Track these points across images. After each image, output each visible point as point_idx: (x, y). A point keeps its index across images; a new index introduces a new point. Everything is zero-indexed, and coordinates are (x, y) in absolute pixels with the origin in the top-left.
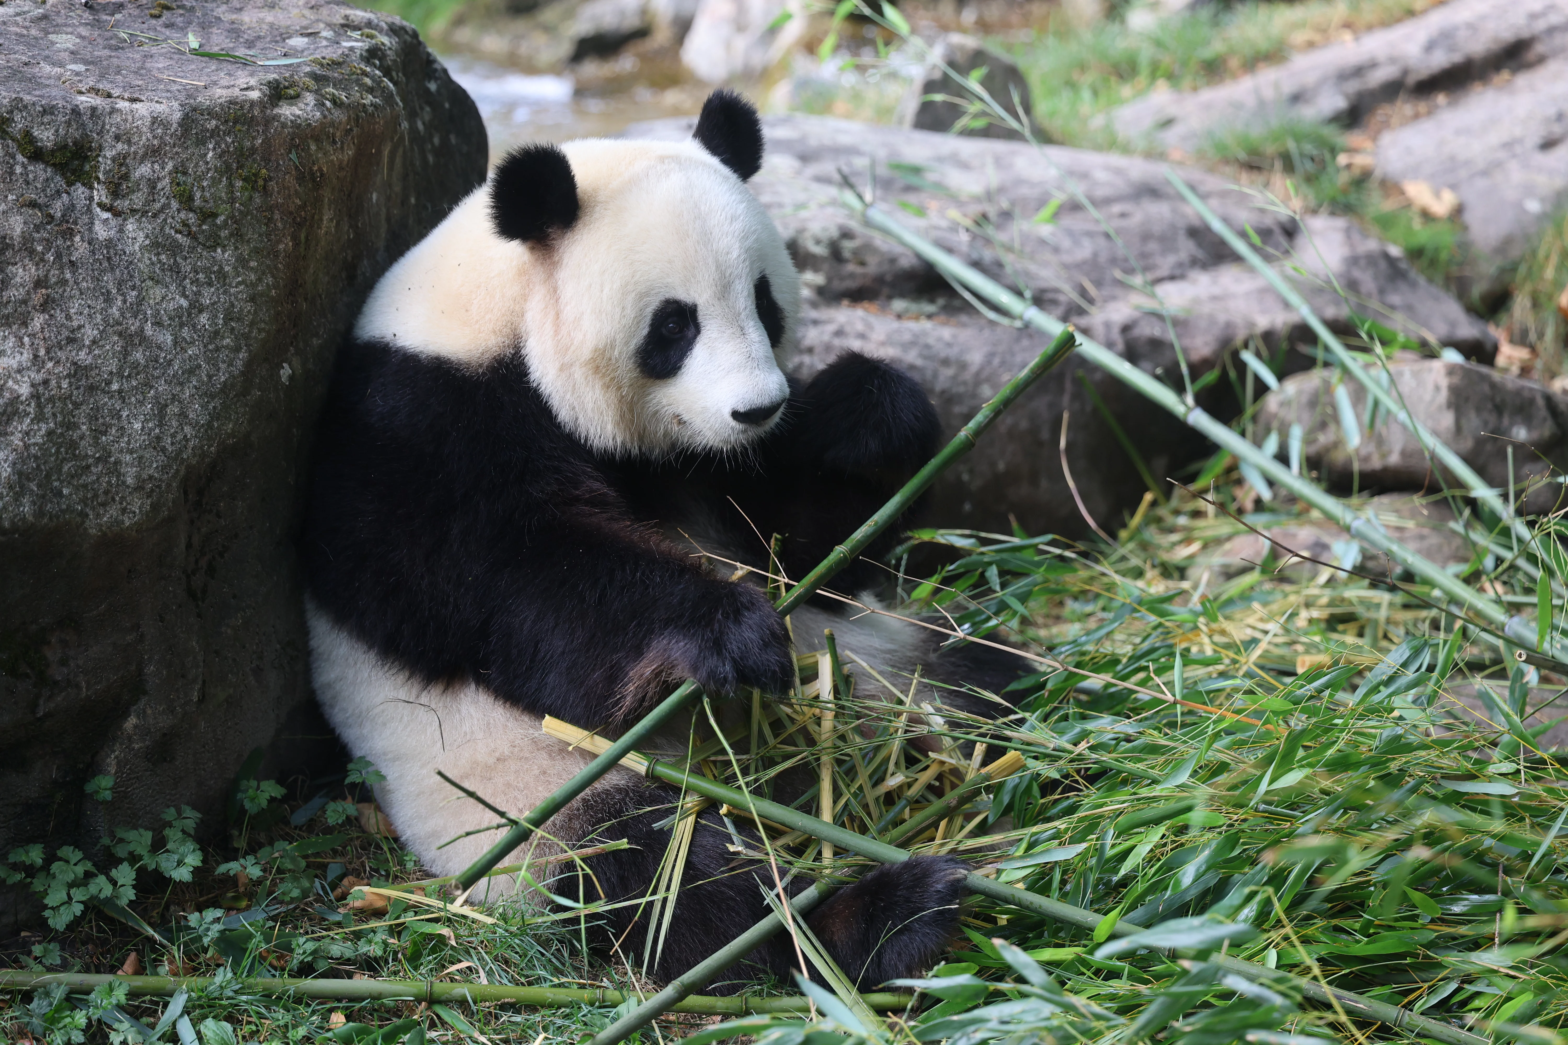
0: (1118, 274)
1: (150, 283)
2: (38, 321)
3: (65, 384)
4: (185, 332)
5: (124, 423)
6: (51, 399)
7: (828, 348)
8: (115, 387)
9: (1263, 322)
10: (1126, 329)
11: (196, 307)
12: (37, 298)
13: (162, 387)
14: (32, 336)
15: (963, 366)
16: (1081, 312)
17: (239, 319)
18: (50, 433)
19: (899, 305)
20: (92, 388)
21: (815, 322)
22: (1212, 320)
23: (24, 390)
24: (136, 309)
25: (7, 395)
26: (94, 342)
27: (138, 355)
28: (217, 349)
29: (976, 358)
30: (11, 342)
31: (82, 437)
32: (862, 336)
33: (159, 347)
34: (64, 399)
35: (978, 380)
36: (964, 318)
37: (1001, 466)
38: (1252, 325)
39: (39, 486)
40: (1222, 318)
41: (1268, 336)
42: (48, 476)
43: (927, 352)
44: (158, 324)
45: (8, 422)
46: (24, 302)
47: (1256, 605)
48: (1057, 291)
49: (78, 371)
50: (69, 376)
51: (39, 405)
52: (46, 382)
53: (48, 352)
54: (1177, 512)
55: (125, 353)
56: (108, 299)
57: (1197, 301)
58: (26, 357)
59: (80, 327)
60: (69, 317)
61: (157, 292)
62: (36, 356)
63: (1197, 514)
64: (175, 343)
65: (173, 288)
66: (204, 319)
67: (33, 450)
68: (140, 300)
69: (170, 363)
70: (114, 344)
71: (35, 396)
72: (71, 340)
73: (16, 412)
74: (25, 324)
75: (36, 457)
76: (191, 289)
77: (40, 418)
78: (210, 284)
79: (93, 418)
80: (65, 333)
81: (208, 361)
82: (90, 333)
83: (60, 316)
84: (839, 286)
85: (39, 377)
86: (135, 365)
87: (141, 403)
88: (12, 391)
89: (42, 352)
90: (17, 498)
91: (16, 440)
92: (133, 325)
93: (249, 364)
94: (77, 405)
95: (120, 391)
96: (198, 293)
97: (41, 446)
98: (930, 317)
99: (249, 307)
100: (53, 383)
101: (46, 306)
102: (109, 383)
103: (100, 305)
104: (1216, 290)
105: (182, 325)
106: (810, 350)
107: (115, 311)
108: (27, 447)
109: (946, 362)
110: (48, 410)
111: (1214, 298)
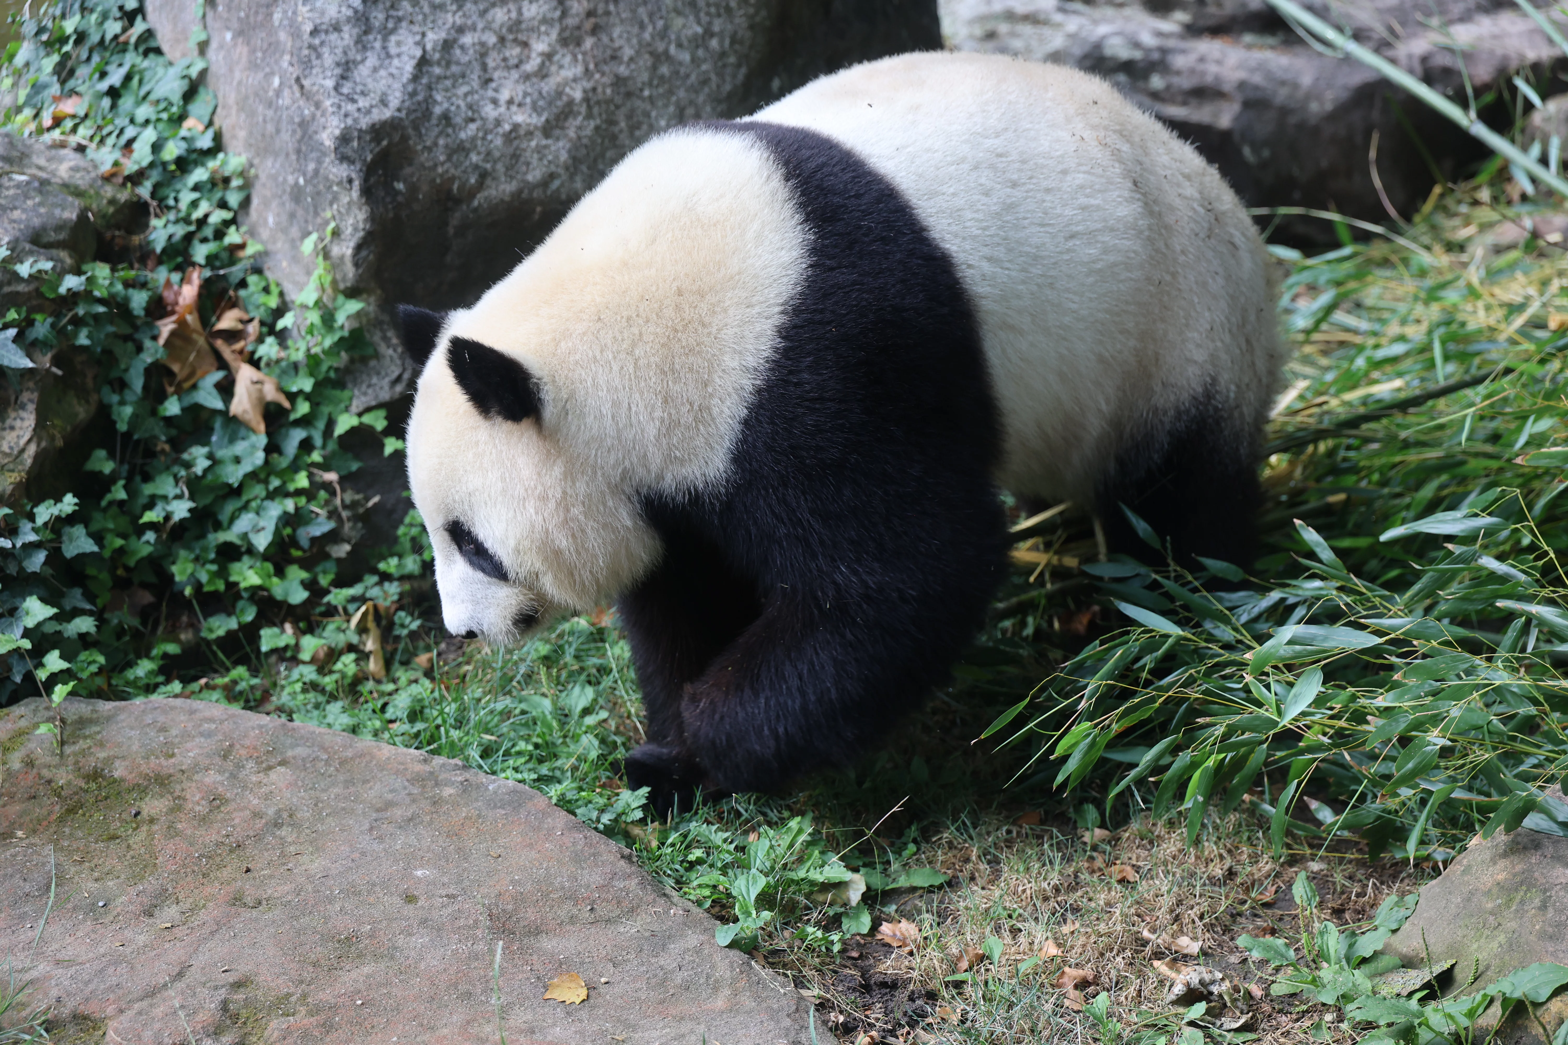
0: (1419, 16)
1: (673, 15)
2: (589, 43)
3: (609, 91)
4: (700, 53)
5: (653, 121)
6: (598, 103)
7: (1192, 71)
8: (646, 93)
9: (1532, 55)
10: (1424, 59)
11: (709, 33)
12: (588, 25)
13: (682, 93)
14: (584, 54)
15: (1295, 86)
16: (1389, 45)
17: (741, 43)
18: (597, 128)
19: (1248, 38)
20: (629, 95)
21: (1183, 51)
22: (1492, 52)
23: (578, 95)
24: (663, 35)
25: (565, 98)
26: (631, 59)
27: (664, 70)
28: (725, 66)
29: (1306, 80)
30: (568, 59)
31: (621, 131)
32: (1219, 62)
33: (681, 64)
34: (608, 102)
35: (1308, 97)
36: (1299, 49)
37: (1324, 163)
38: (1522, 57)
39: (589, 168)
40: (1499, 52)
41: (1536, 67)
42: (595, 160)
43: (1269, 75)
44: (680, 45)
45: (566, 118)
46: (578, 28)
47: (1519, 275)
48: (1371, 30)
49: (619, 81)
50: (612, 85)
51: (589, 107)
52: (594, 89)
53: (596, 65)
54: (1459, 202)
55: (654, 68)
56: (642, 26)
57: (1480, 38)
58: (579, 70)
59: (620, 48)
60: (612, 40)
61: (679, 22)
62: (587, 70)
63: (1476, 203)
64: (693, 60)
65: (691, 18)
66: (714, 43)
67: (585, 141)
68: (666, 28)
69: (688, 76)
70: (646, 60)
71: (586, 100)
72: (614, 58)
73: (571, 112)
74: (578, 44)
75: (586, 146)
76: (704, 19)
77: (589, 116)
78: (719, 15)
79: (629, 117)
80: (609, 52)
81: (717, 74)
82: (628, 52)
83: (605, 39)
84: (1202, 23)
85: (588, 85)
86: (662, 78)
87: (666, 106)
88: (568, 95)
89: (592, 66)
90: (572, 177)
91: (572, 133)
92: (660, 47)
93: (748, 77)
94: (617, 107)
95: (650, 97)
96: (710, 23)
97: (590, 138)
98: (1272, 48)
99: (748, 34)
100: (600, 90)
101: (595, 30)
102: (641, 90)
103: (635, 30)
104: (1496, 30)
105: (697, 47)
106: (1178, 73)
107: (647, 36)
108: (579, 138)
109: (1283, 83)
110: (596, 110)
111: (1495, 37)
